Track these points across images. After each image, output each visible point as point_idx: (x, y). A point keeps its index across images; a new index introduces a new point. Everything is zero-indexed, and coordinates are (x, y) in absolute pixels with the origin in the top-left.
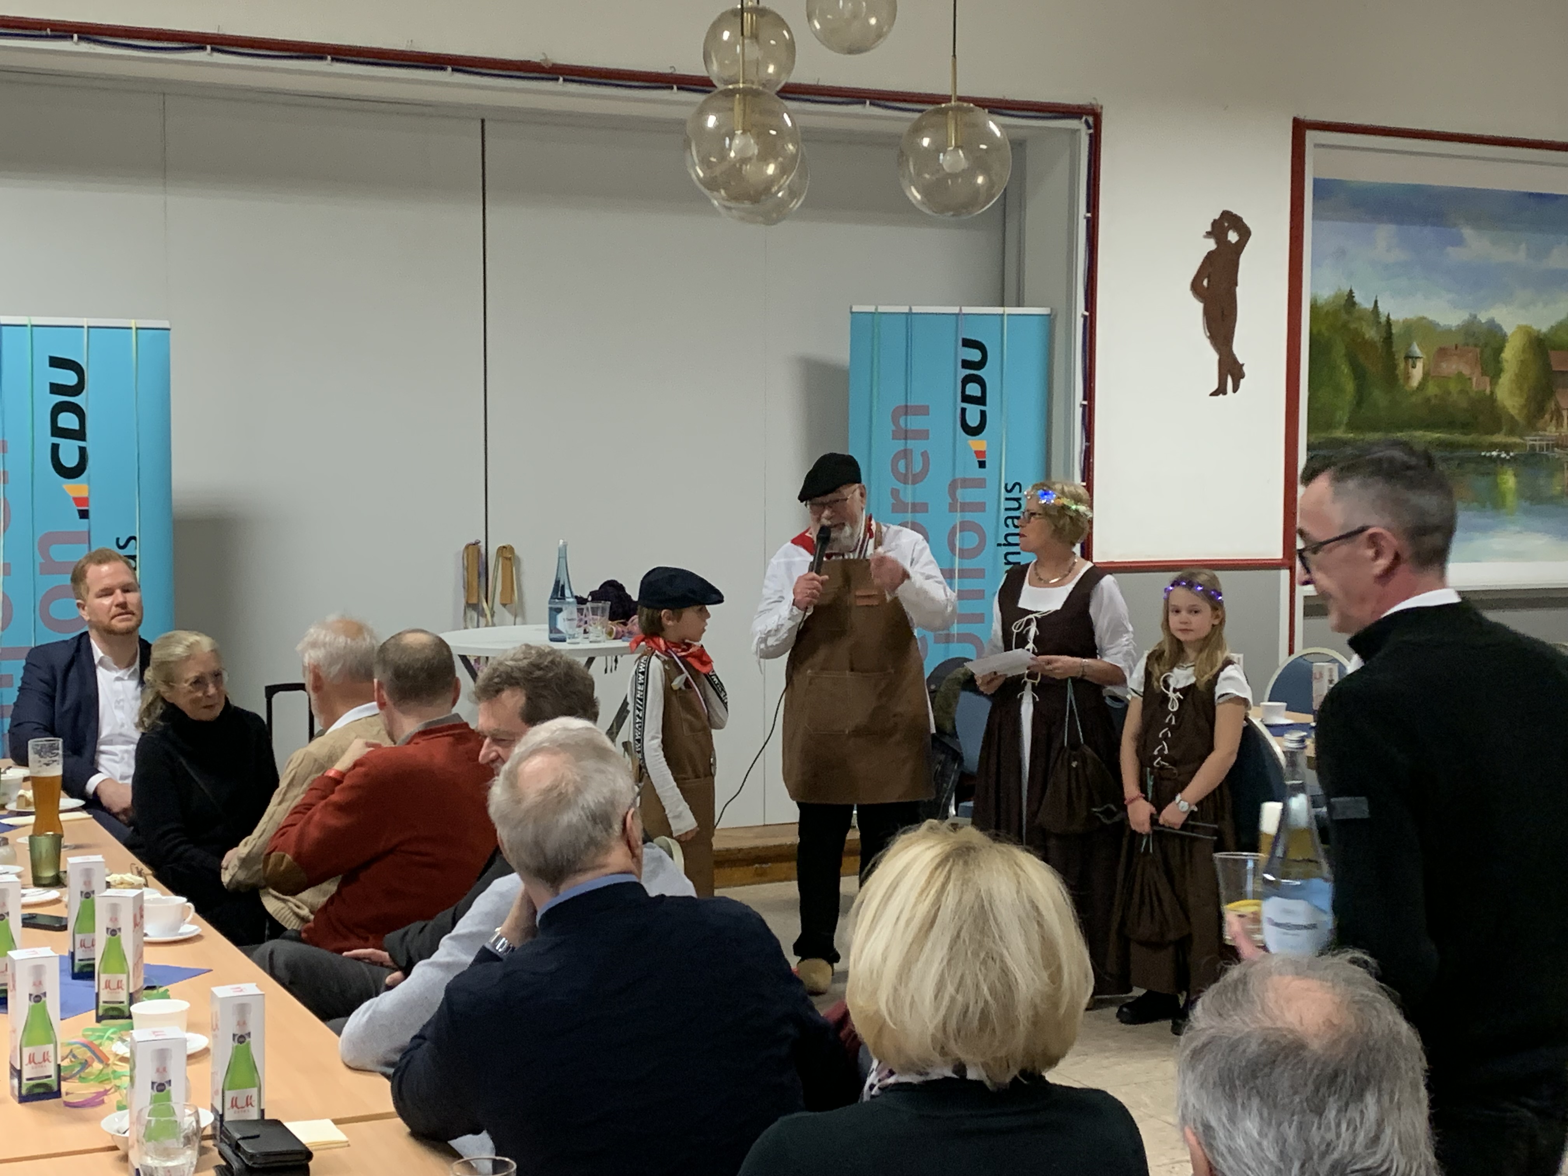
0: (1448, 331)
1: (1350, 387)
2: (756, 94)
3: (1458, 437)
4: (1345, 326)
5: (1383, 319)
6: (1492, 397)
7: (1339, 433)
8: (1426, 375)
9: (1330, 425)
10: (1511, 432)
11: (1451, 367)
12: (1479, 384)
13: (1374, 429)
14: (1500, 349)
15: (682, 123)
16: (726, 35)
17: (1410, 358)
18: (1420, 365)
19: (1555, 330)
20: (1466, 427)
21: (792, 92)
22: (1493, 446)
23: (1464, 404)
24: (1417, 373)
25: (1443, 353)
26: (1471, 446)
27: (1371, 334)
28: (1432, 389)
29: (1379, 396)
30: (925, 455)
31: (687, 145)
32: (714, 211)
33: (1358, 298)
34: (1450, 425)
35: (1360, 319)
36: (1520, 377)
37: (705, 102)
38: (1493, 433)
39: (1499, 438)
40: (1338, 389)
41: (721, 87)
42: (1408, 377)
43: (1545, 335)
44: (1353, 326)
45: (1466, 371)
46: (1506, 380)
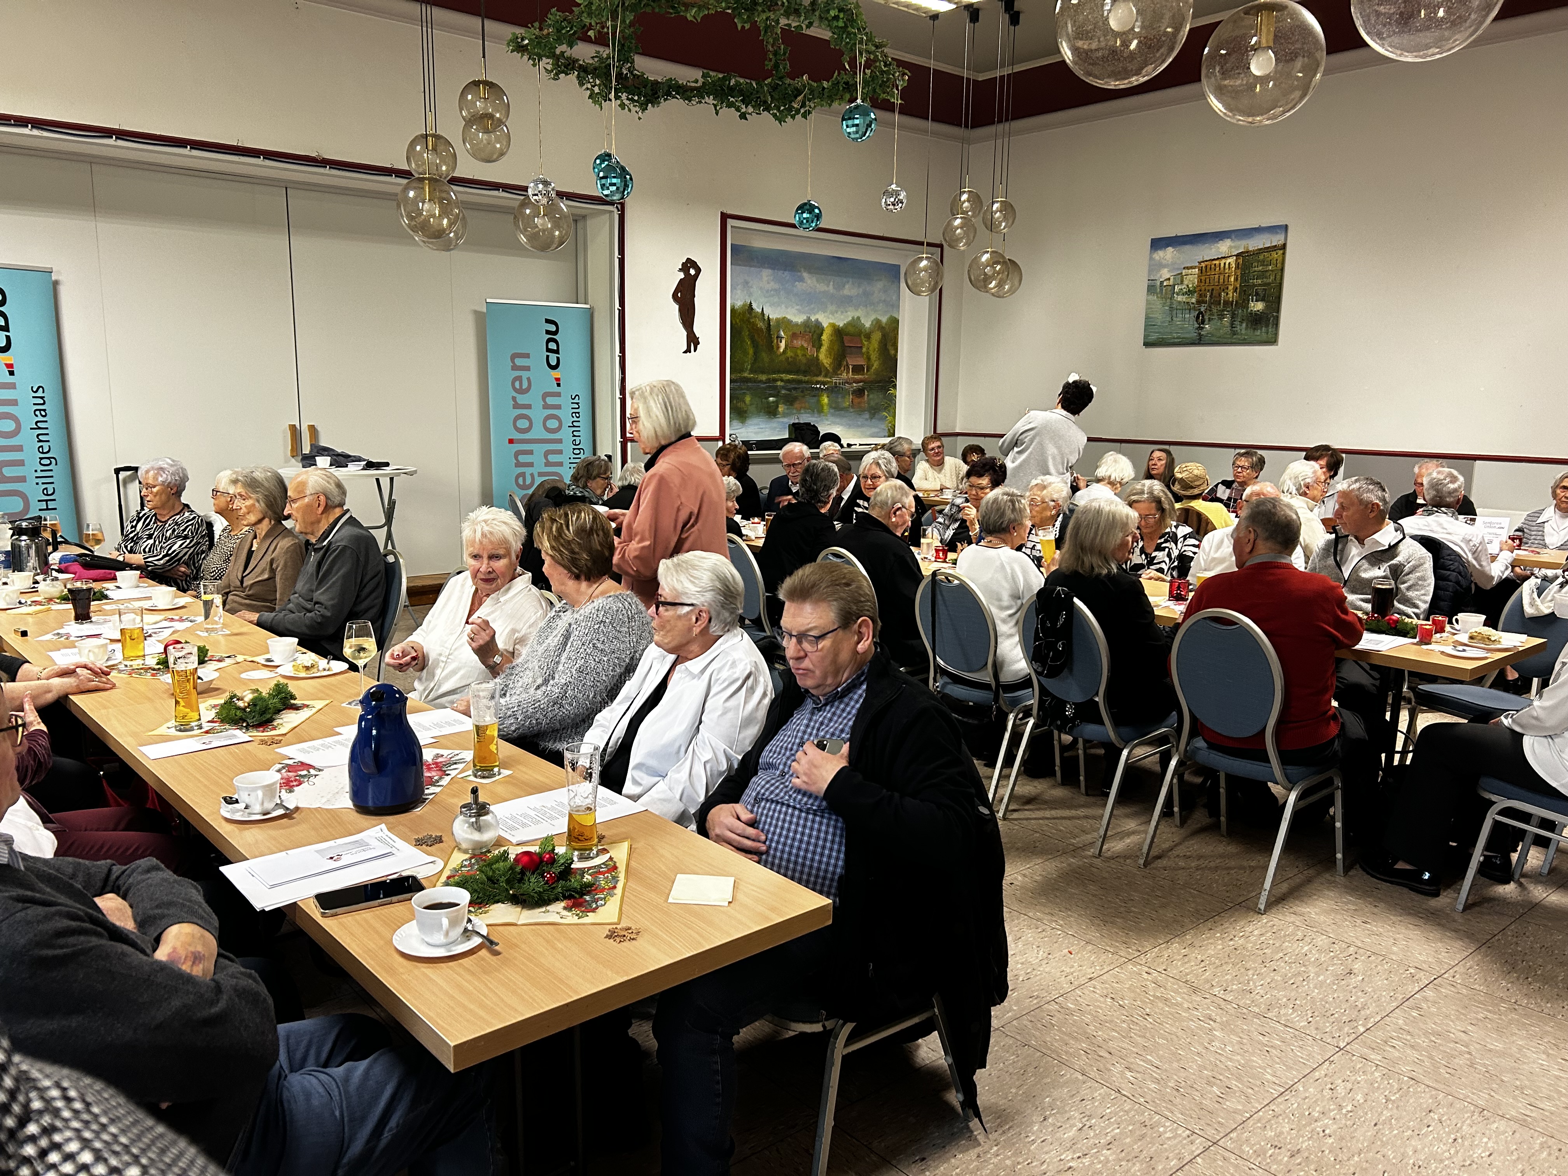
0: (797, 325)
1: (751, 351)
2: (436, 180)
3: (801, 377)
4: (748, 320)
5: (766, 318)
6: (817, 358)
7: (746, 375)
8: (786, 346)
9: (742, 371)
10: (826, 376)
11: (798, 343)
12: (811, 351)
13: (763, 373)
14: (821, 334)
15: (396, 195)
16: (418, 148)
17: (779, 338)
18: (783, 341)
19: (846, 325)
20: (805, 373)
21: (455, 181)
22: (817, 383)
23: (804, 361)
24: (783, 345)
25: (794, 336)
26: (807, 382)
27: (761, 325)
28: (789, 353)
29: (764, 356)
30: (529, 379)
31: (399, 206)
32: (416, 244)
33: (754, 306)
34: (797, 372)
35: (755, 317)
36: (830, 350)
37: (408, 183)
38: (817, 376)
39: (820, 379)
40: (745, 353)
41: (417, 176)
42: (778, 347)
43: (842, 328)
44: (752, 320)
45: (805, 345)
46: (824, 349)
